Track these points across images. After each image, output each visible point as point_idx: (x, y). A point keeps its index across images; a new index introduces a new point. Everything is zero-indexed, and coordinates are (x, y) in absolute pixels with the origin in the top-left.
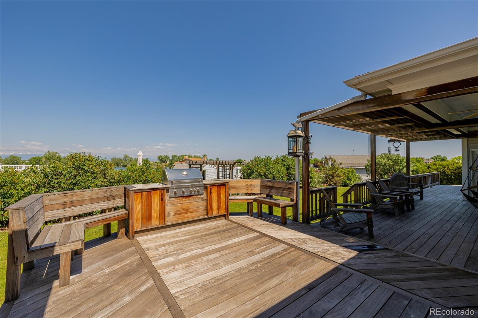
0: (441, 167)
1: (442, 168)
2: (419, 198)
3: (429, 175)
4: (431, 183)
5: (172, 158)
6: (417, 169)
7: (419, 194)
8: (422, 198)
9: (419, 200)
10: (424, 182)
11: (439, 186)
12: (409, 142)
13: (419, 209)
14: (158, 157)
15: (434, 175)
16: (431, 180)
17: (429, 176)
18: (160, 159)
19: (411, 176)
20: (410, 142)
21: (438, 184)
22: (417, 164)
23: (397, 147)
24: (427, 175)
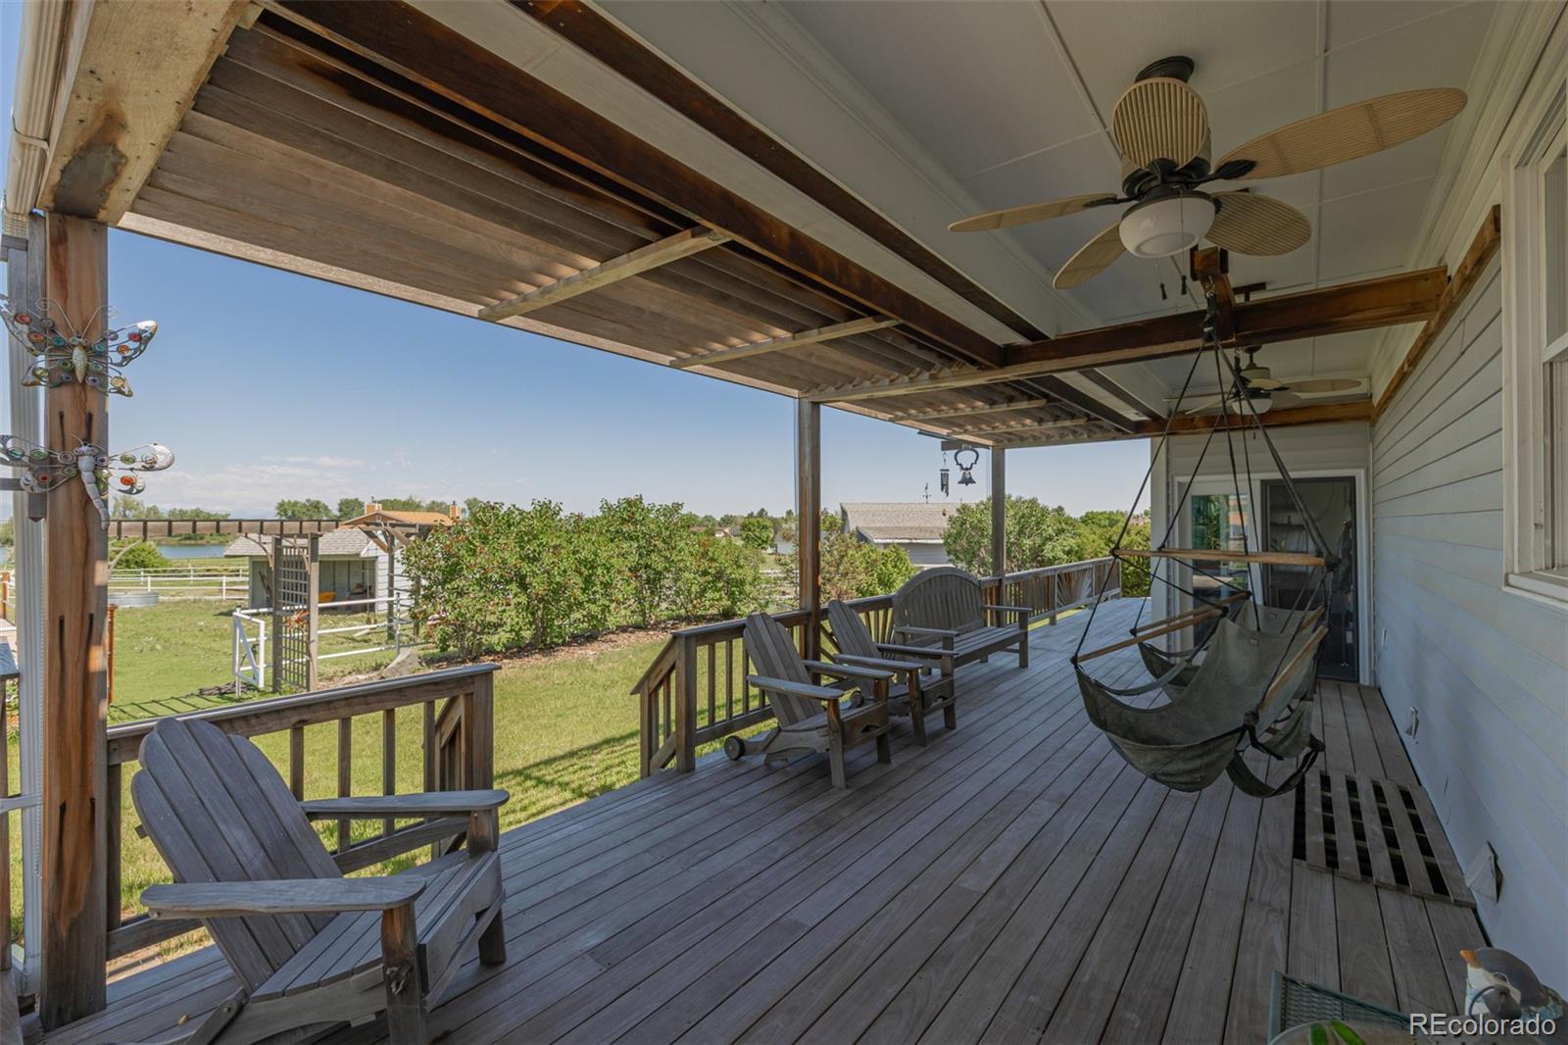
0: (1139, 540)
1: (1142, 542)
2: (1017, 664)
3: (1083, 567)
4: (1090, 596)
5: (340, 510)
6: (1079, 546)
7: (1016, 646)
8: (1024, 664)
9: (1014, 670)
10: (1066, 592)
11: (1118, 601)
12: (1003, 449)
13: (979, 723)
14: (278, 508)
15: (1102, 568)
16: (1091, 585)
17: (1085, 570)
18: (290, 513)
19: (1007, 575)
20: (1006, 451)
21: (1116, 596)
22: (1081, 531)
23: (967, 469)
24: (1075, 569)
